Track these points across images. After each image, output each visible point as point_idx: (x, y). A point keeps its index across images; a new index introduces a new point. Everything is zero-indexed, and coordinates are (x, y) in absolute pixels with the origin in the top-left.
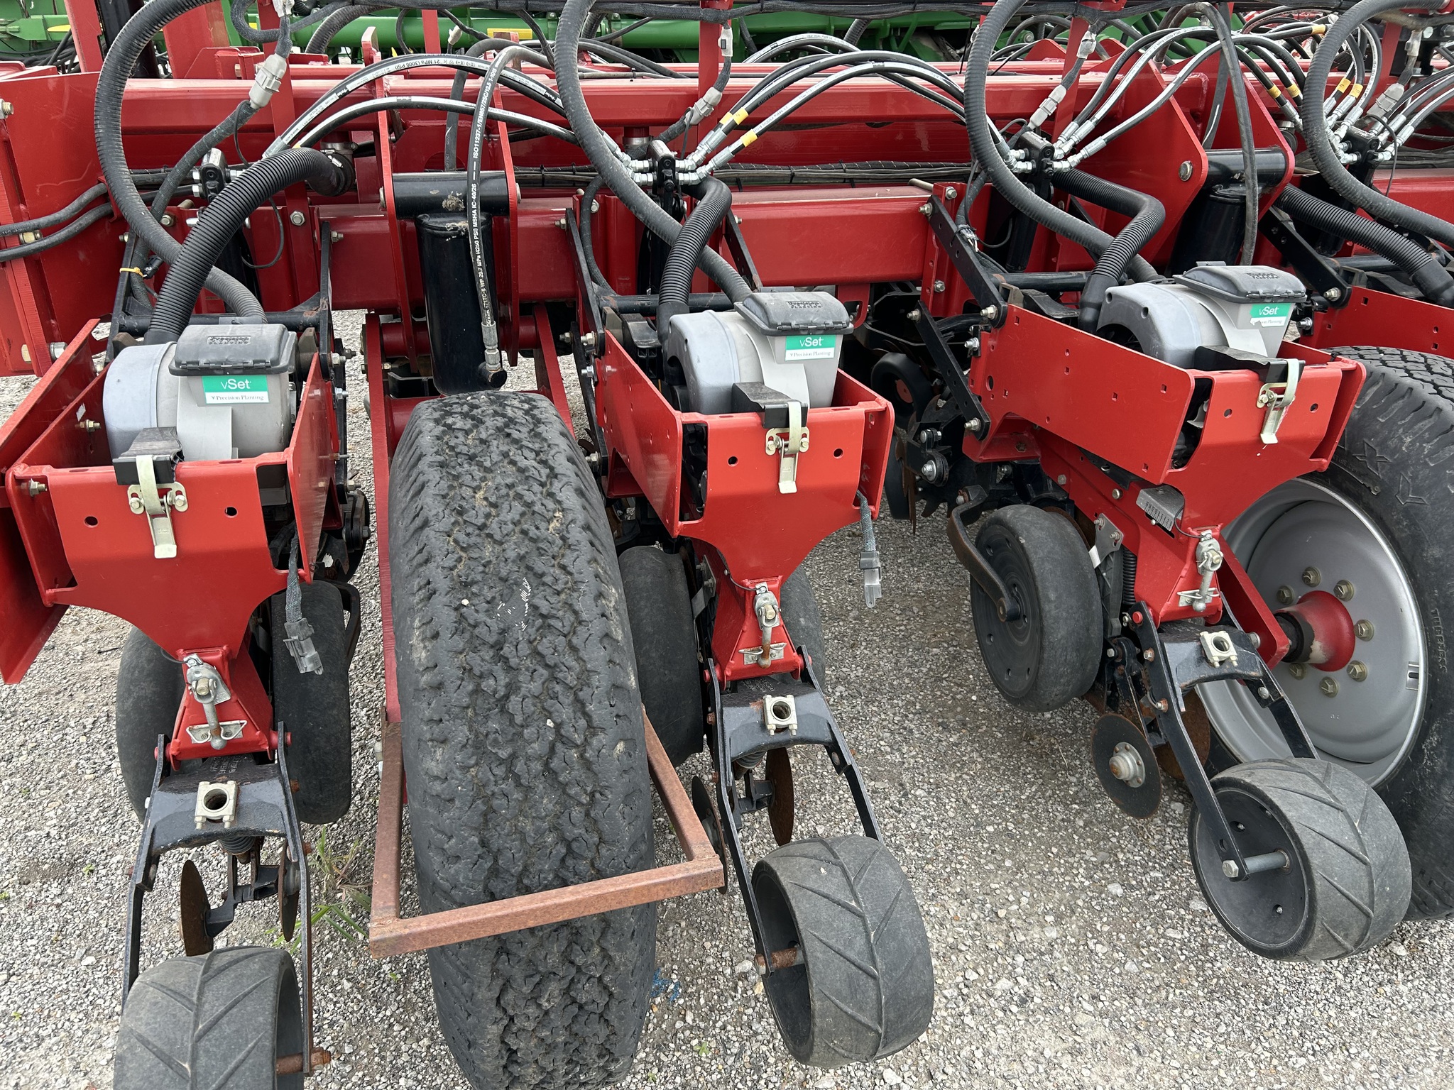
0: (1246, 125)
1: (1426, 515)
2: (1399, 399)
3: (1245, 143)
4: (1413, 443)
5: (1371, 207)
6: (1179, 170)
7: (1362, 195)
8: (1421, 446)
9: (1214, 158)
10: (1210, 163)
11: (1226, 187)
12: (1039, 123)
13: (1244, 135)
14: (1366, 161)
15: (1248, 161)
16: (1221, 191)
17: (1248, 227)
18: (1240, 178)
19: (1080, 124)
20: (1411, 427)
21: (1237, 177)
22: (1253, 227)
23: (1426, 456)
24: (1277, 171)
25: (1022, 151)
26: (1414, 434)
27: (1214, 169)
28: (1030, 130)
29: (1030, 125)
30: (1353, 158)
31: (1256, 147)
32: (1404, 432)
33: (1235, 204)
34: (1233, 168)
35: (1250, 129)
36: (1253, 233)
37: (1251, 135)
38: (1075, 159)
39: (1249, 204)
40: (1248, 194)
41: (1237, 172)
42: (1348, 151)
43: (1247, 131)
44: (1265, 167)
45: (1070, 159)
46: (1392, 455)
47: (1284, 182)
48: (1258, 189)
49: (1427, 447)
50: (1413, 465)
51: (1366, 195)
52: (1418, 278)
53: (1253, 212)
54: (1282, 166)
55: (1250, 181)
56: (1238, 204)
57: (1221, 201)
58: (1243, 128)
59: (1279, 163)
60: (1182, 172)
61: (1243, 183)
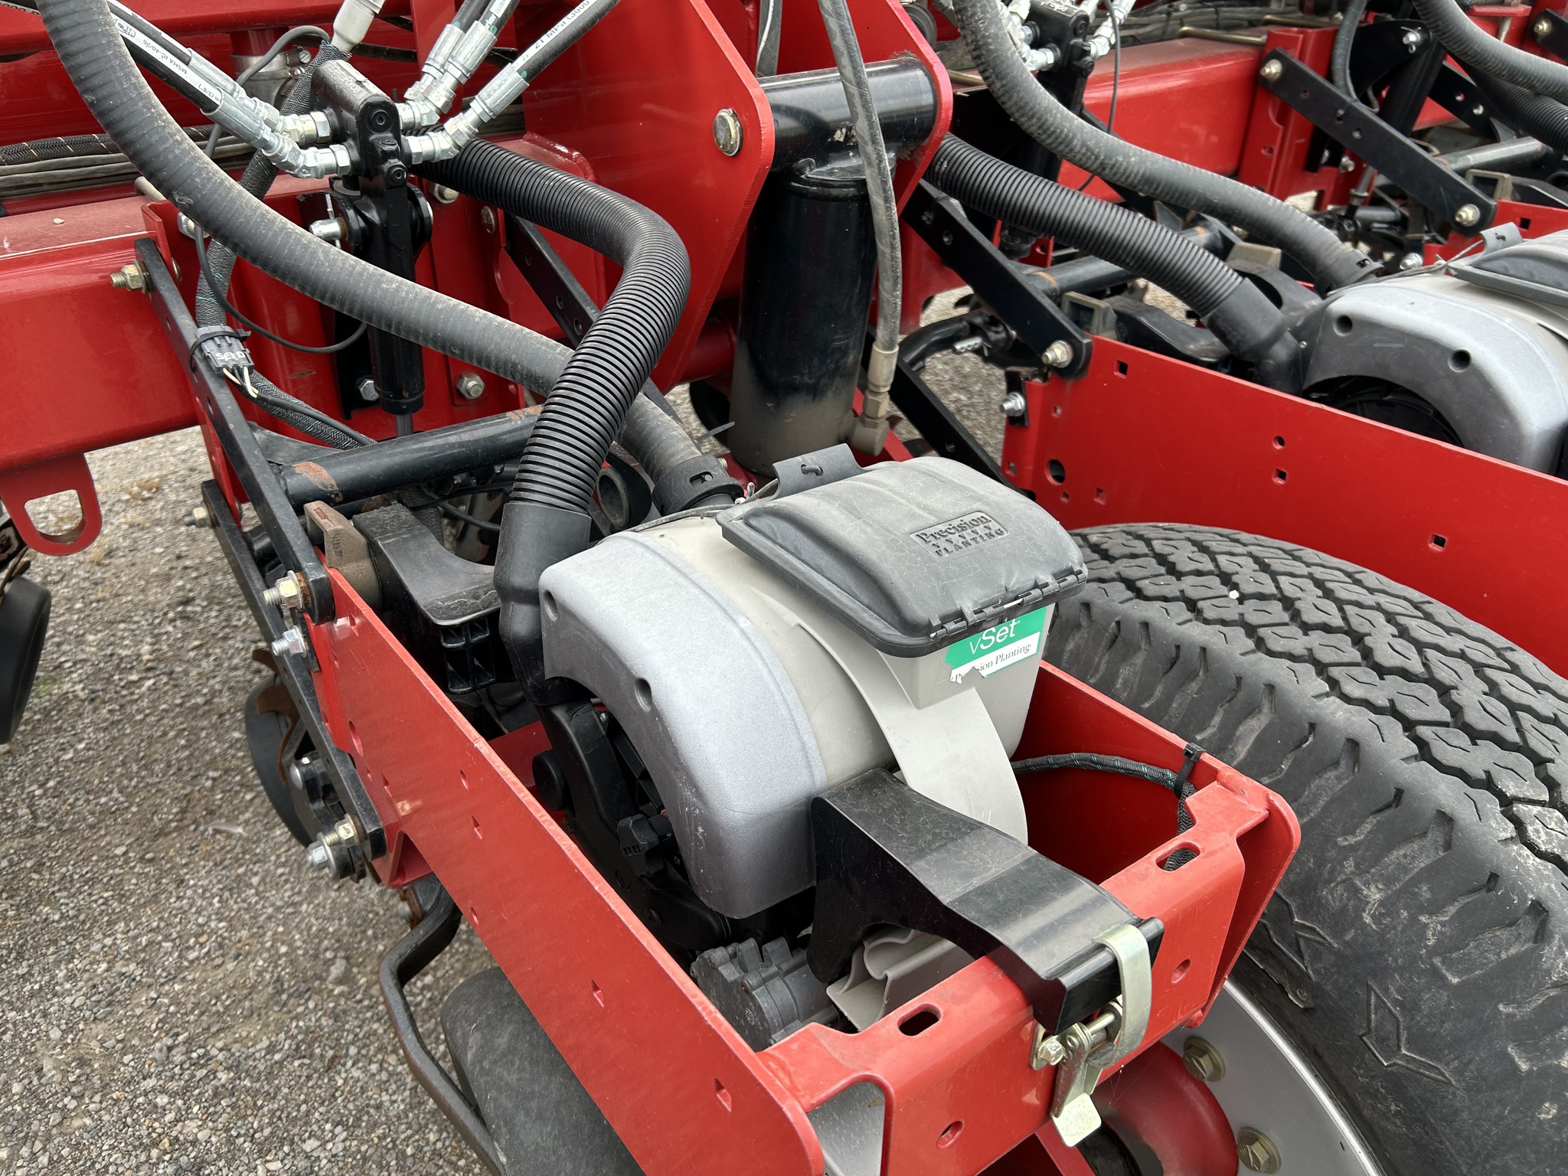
0: (839, 15)
1: (1456, 1112)
2: (1326, 769)
3: (845, 61)
4: (1388, 905)
5: (1103, 166)
6: (712, 131)
7: (1084, 144)
8: (1413, 920)
9: (785, 97)
10: (776, 109)
11: (823, 161)
12: (357, 34)
13: (837, 42)
14: (1070, 64)
15: (857, 101)
16: (814, 172)
17: (883, 247)
18: (847, 138)
19: (465, 28)
20: (1376, 860)
21: (839, 136)
22: (893, 247)
23: (1433, 952)
24: (919, 112)
25: (319, 116)
26: (1388, 881)
27: (787, 123)
28: (339, 55)
29: (336, 42)
30: (1046, 57)
31: (868, 58)
32: (1360, 870)
33: (845, 200)
34: (828, 116)
35: (849, 25)
36: (893, 258)
37: (853, 39)
38: (462, 124)
39: (877, 199)
40: (869, 175)
41: (837, 125)
42: (1036, 44)
43: (843, 31)
44: (894, 104)
45: (451, 125)
46: (1338, 931)
47: (936, 133)
48: (888, 158)
49: (1434, 927)
50: (1400, 970)
51: (1091, 144)
52: (1220, 322)
53: (886, 213)
54: (927, 99)
55: (870, 148)
56: (853, 199)
57: (815, 197)
58: (832, 24)
59: (920, 92)
60: (721, 135)
61: (855, 148)
